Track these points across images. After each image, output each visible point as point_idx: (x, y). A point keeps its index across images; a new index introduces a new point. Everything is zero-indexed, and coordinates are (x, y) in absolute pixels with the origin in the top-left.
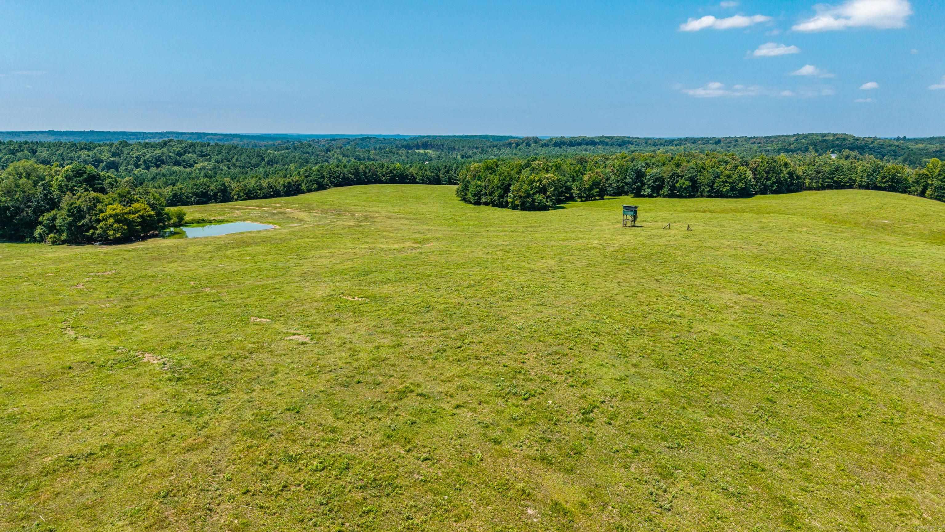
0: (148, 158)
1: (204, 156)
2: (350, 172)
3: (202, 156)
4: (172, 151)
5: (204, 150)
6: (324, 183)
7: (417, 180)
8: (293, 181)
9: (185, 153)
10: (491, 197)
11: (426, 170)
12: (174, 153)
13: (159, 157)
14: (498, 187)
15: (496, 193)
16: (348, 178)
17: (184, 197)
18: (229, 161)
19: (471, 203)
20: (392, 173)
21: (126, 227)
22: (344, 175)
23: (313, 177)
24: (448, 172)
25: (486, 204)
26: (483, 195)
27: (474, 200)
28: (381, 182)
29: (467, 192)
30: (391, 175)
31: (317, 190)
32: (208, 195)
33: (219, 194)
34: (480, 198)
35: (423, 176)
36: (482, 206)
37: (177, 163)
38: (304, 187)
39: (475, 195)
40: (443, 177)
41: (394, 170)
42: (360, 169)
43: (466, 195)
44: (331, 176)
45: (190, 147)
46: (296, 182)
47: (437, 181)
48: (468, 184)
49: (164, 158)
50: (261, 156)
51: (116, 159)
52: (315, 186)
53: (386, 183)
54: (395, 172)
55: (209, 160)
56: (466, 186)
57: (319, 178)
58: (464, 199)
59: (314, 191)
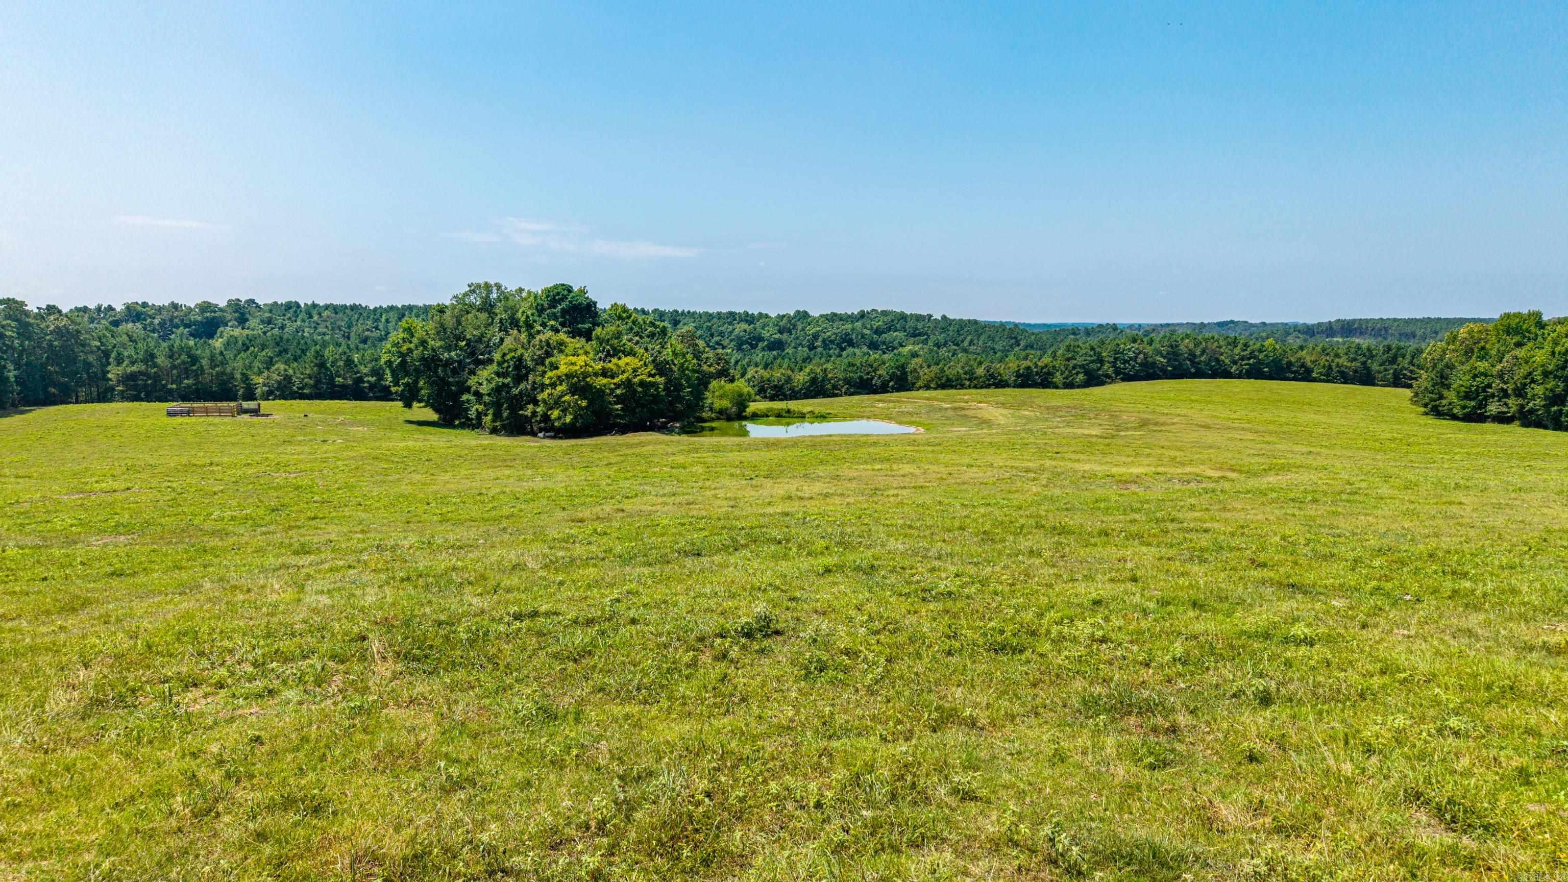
0: (829, 337)
1: (920, 335)
2: (1160, 353)
3: (914, 335)
4: (869, 326)
5: (920, 326)
6: (1100, 372)
7: (1314, 375)
8: (1036, 366)
9: (889, 331)
10: (1520, 401)
11: (1337, 356)
12: (871, 329)
13: (847, 334)
14: (1546, 374)
15: (1539, 390)
16: (1154, 364)
17: (829, 386)
18: (957, 345)
19: (1454, 417)
20: (1255, 357)
21: (584, 403)
22: (1145, 358)
23: (1080, 360)
24: (1393, 360)
25: (1502, 419)
26: (1493, 396)
27: (1464, 407)
28: (1227, 375)
29: (1445, 393)
30: (1251, 361)
31: (1086, 384)
32: (872, 385)
33: (891, 384)
34: (1482, 405)
35: (1330, 367)
36: (1489, 426)
37: (873, 346)
38: (1058, 378)
39: (1467, 396)
40: (1379, 372)
41: (1260, 351)
42: (1182, 347)
43: (1441, 397)
44: (1116, 359)
45: (899, 320)
46: (1042, 368)
47: (1366, 378)
48: (1448, 371)
49: (854, 337)
50: (1015, 338)
51: (785, 337)
52: (1081, 377)
53: (1239, 377)
54: (1261, 356)
55: (925, 342)
56: (1442, 377)
57: (1093, 362)
58: (1437, 412)
59: (1079, 387)
